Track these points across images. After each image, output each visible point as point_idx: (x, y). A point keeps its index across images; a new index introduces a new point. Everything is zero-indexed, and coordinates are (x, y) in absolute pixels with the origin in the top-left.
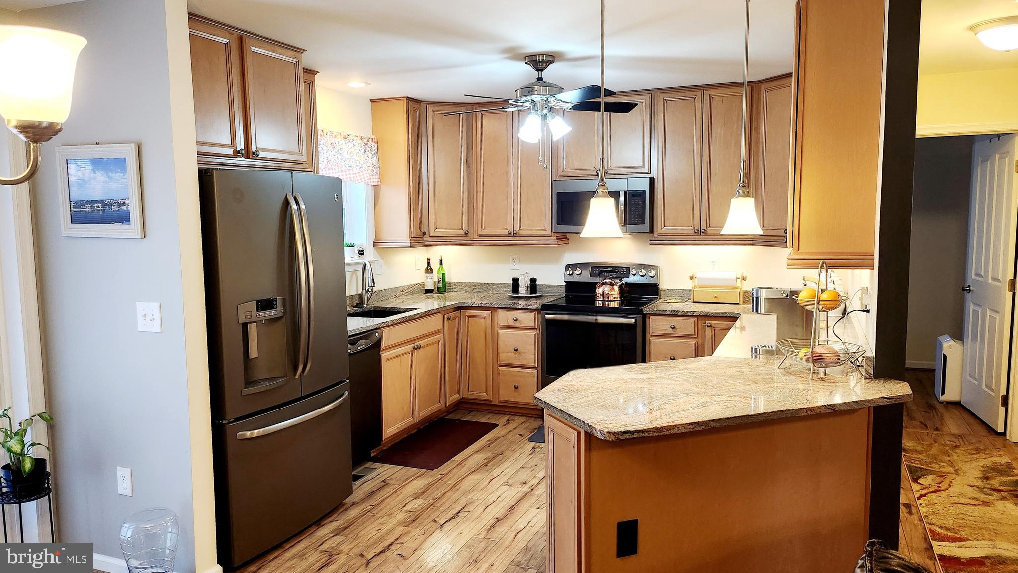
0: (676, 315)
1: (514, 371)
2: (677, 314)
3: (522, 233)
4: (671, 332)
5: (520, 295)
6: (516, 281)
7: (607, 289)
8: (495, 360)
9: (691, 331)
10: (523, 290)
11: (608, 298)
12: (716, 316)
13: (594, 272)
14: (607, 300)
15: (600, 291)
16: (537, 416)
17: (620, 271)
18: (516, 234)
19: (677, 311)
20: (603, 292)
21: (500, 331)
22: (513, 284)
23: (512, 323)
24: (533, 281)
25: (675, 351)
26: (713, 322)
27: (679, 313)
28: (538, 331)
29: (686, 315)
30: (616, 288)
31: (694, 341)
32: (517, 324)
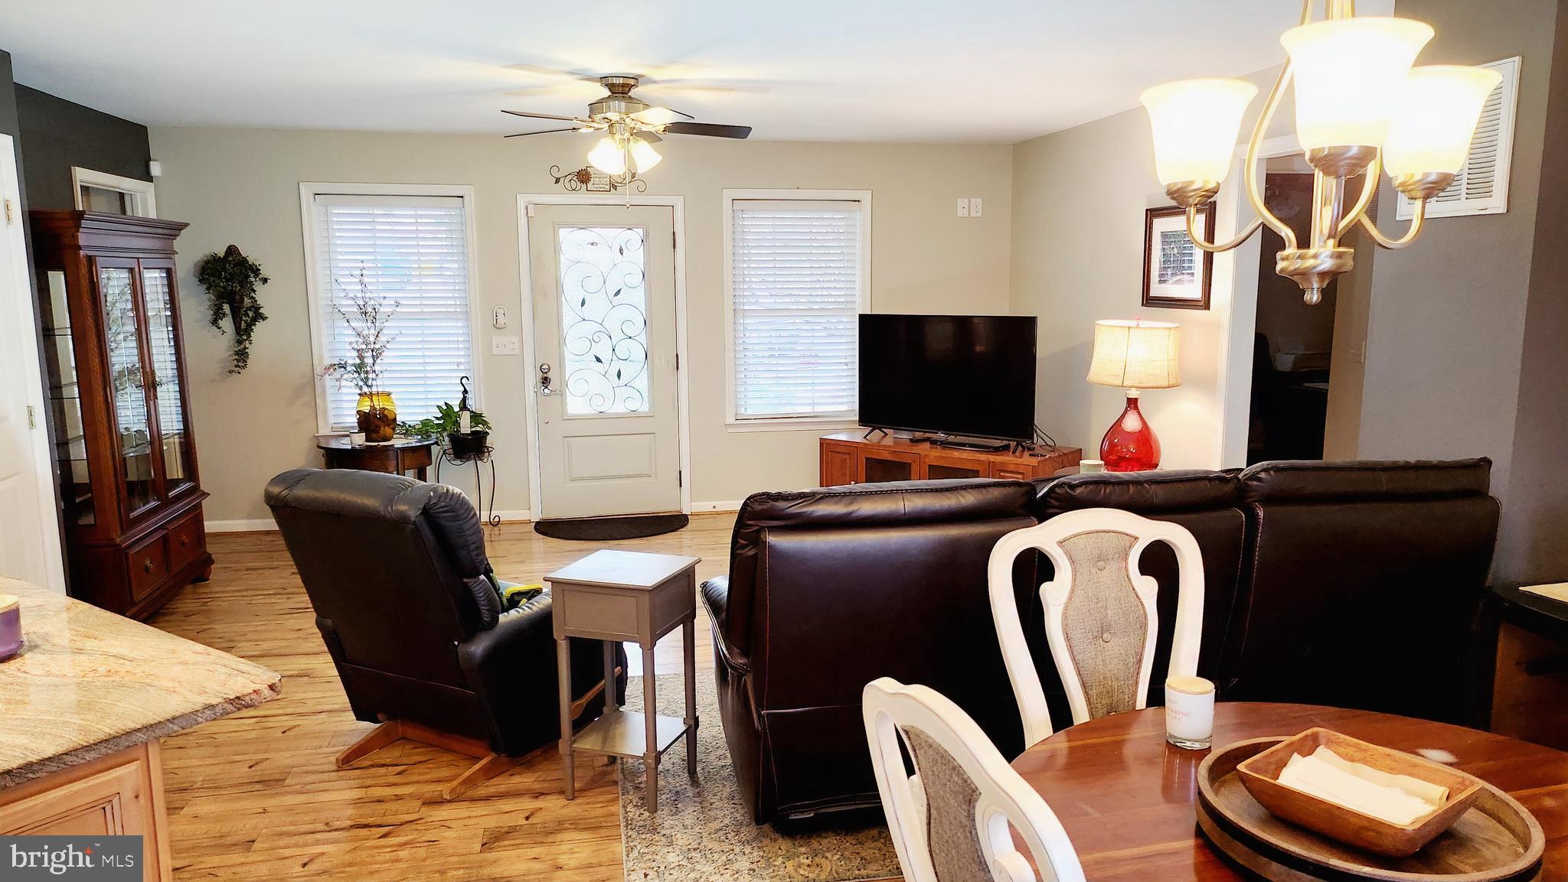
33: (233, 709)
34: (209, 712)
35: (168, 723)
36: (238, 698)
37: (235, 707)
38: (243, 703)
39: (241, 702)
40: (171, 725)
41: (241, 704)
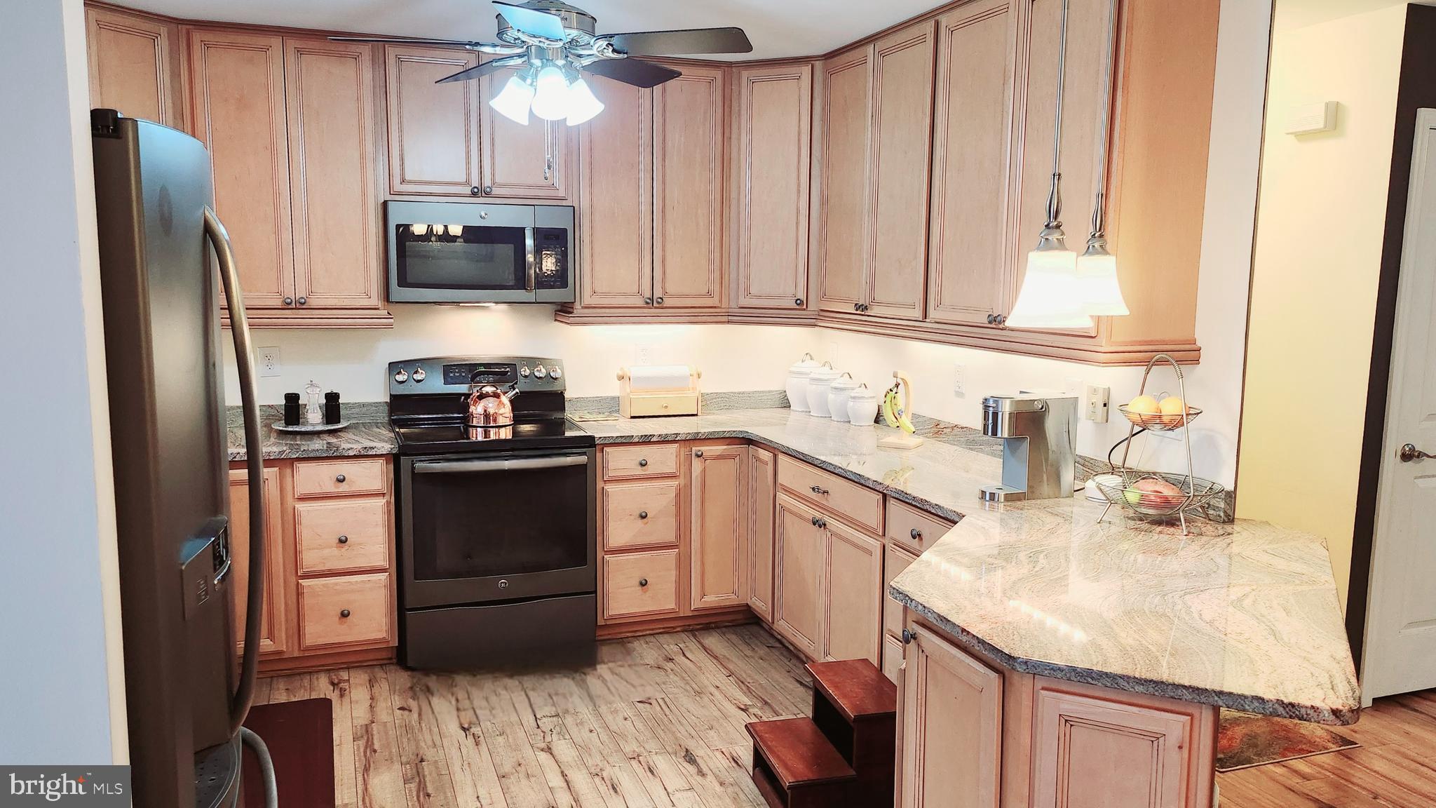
0: (650, 443)
1: (336, 584)
2: (650, 441)
3: (314, 302)
4: (639, 471)
5: (309, 428)
6: (292, 399)
7: (490, 405)
8: (291, 566)
9: (670, 467)
10: (314, 418)
11: (495, 420)
12: (710, 438)
13: (451, 375)
14: (492, 425)
15: (477, 409)
16: (385, 662)
17: (501, 372)
18: (301, 305)
19: (650, 435)
20: (485, 411)
21: (301, 507)
22: (285, 405)
23: (331, 488)
24: (332, 398)
25: (645, 503)
26: (703, 449)
27: (654, 439)
28: (387, 497)
29: (664, 440)
30: (505, 399)
31: (674, 483)
32: (343, 488)
33: (1285, 714)
34: (1257, 704)
35: (1213, 695)
36: (1292, 705)
37: (1287, 713)
38: (1297, 712)
39: (1294, 710)
40: (1216, 698)
41: (1294, 713)
